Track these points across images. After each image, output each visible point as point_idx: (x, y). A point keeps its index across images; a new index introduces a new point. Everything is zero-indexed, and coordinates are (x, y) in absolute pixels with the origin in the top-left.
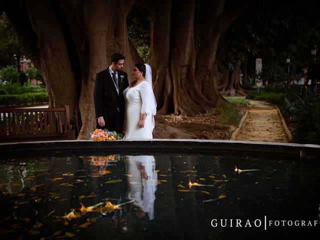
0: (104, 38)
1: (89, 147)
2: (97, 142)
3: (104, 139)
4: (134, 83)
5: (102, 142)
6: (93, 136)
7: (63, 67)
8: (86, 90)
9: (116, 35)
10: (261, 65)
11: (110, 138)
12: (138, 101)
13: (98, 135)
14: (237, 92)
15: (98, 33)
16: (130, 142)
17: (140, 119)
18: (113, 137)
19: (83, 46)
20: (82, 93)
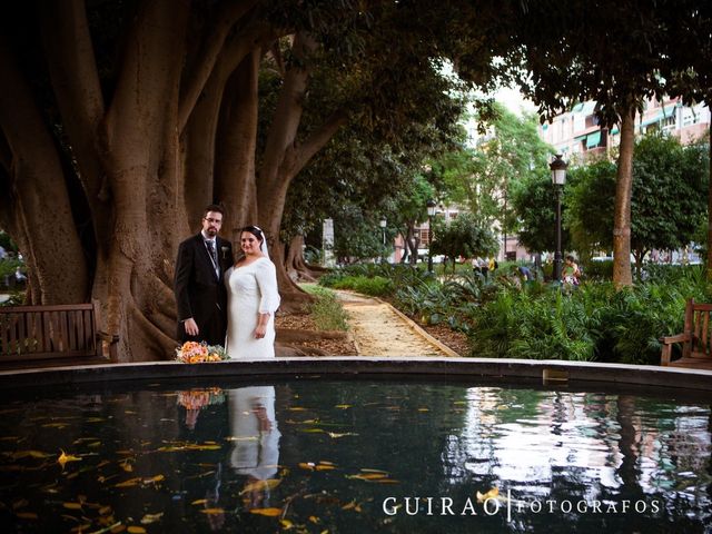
0: (143, 180)
1: (174, 375)
2: (190, 365)
3: (202, 359)
4: (243, 260)
5: (200, 366)
6: (180, 354)
7: (61, 229)
8: (107, 272)
9: (160, 176)
10: (332, 229)
11: (211, 358)
12: (253, 292)
13: (192, 353)
14: (299, 276)
15: (132, 169)
16: (249, 363)
17: (258, 323)
18: (216, 356)
19: (102, 191)
20: (99, 276)
